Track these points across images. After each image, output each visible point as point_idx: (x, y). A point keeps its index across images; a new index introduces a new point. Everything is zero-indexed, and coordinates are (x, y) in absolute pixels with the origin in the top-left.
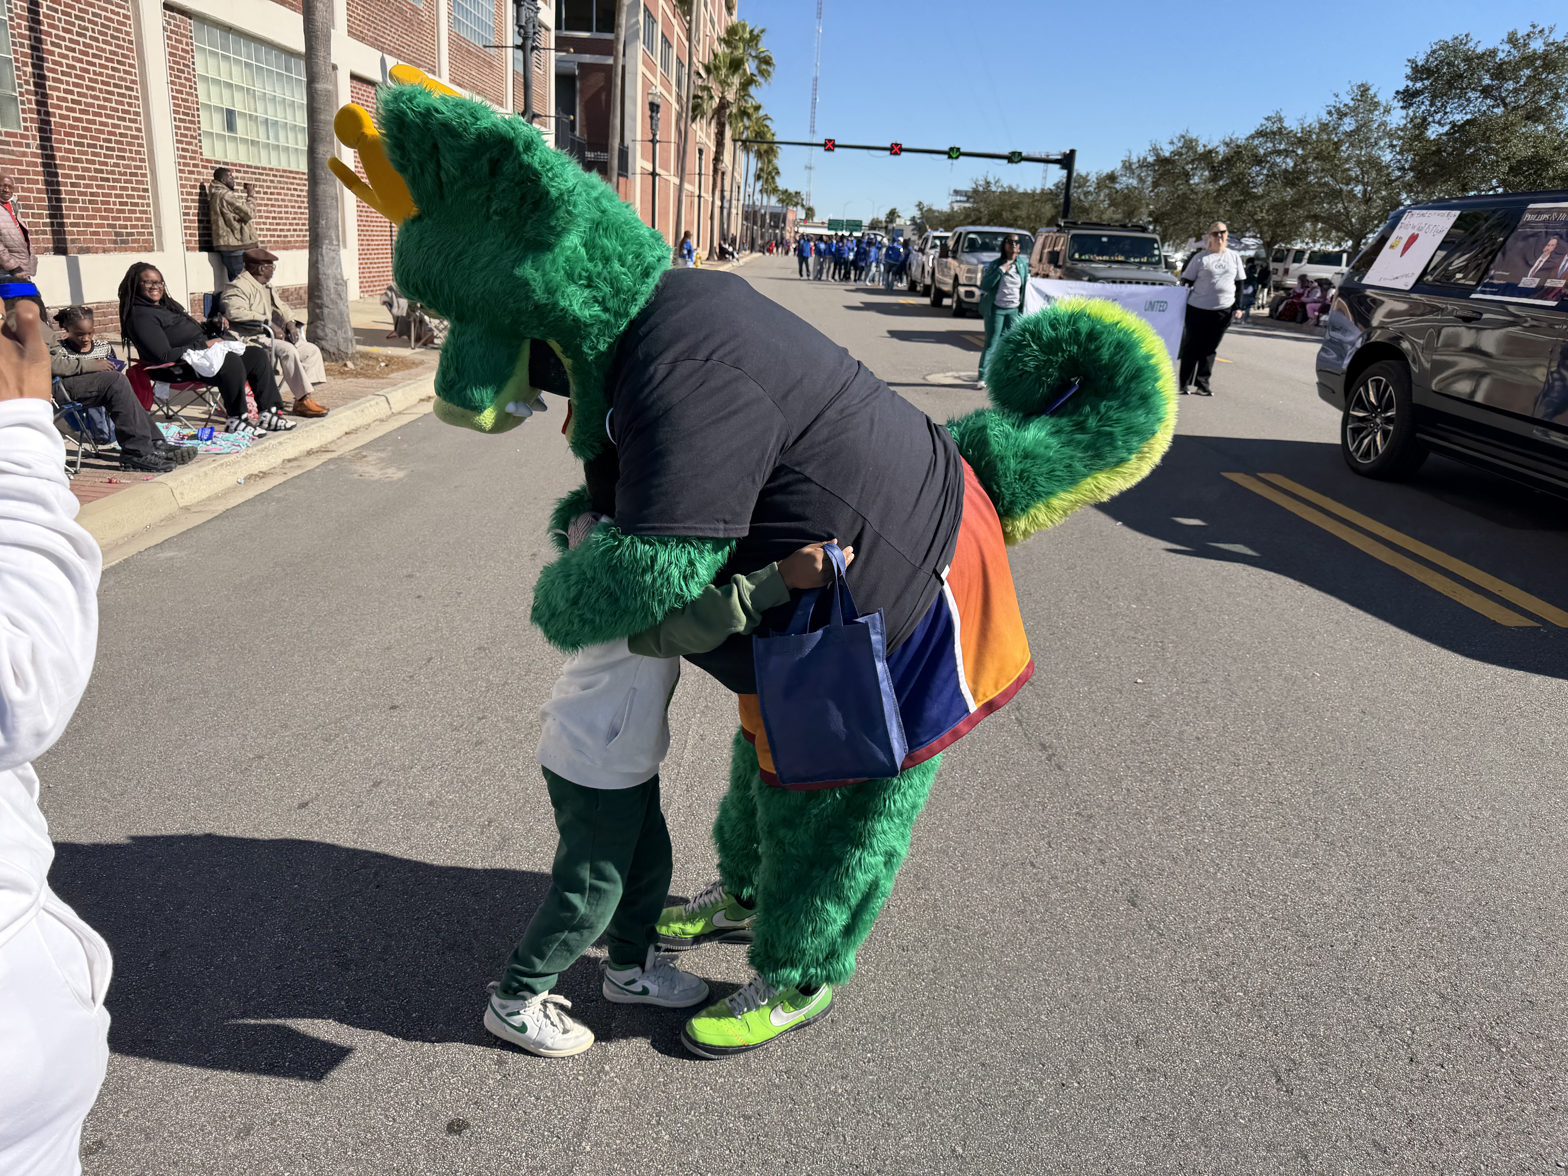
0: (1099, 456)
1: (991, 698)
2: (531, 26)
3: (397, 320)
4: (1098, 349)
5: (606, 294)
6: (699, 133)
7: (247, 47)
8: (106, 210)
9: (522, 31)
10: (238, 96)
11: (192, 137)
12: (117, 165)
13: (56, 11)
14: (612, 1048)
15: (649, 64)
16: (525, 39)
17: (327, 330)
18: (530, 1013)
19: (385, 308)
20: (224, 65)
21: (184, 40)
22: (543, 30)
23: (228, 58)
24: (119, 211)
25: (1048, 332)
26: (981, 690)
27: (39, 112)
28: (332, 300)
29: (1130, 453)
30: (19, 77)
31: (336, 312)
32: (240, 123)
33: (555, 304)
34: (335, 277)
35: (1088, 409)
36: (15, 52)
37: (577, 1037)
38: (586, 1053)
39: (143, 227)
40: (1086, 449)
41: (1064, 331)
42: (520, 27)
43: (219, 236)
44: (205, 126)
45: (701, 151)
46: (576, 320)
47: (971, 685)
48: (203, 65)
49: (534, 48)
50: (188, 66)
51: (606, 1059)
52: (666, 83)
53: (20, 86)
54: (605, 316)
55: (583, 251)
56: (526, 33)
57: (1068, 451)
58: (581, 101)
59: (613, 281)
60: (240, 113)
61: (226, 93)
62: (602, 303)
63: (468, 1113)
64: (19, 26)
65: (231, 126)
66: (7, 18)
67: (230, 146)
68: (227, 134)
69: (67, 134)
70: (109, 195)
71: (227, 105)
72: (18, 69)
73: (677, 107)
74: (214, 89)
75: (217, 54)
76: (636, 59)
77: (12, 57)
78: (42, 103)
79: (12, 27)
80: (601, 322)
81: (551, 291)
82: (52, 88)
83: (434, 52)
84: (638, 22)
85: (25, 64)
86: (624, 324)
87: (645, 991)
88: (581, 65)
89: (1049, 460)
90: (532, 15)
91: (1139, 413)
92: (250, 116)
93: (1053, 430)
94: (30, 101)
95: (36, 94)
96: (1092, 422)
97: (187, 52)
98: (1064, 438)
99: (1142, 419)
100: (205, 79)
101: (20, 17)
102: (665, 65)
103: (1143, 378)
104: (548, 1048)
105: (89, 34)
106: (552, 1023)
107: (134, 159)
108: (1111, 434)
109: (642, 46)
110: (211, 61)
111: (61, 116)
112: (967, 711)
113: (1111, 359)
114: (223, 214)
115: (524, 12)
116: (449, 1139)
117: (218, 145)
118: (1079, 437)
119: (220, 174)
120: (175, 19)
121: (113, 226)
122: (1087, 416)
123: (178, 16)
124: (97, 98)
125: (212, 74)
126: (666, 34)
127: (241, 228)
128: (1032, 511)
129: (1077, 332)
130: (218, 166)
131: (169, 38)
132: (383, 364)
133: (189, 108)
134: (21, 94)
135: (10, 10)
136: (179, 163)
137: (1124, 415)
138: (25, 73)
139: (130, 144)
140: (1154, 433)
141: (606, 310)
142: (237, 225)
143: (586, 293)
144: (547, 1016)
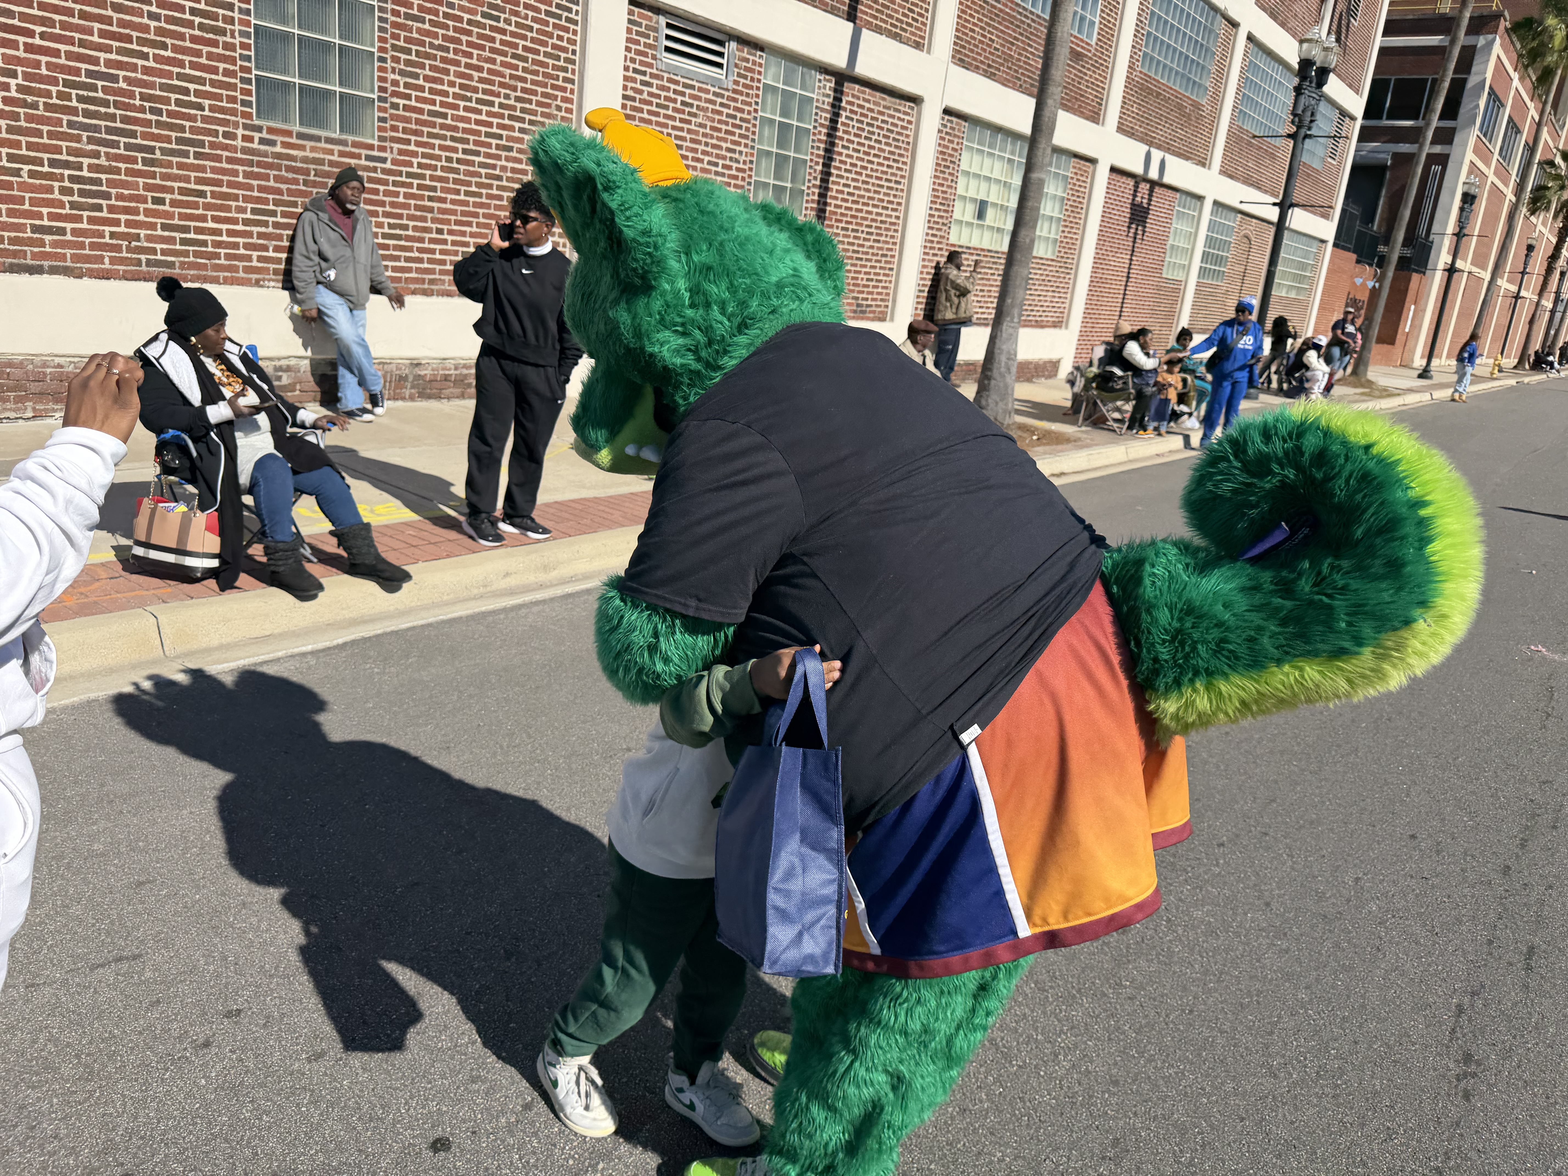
0: (1303, 636)
1: (1055, 927)
2: (1309, 113)
3: (1076, 398)
4: (1328, 479)
5: (699, 342)
6: (1540, 227)
7: (1013, 144)
8: (854, 285)
9: (1297, 119)
10: (994, 188)
11: (943, 224)
12: (872, 247)
13: (852, 119)
14: (624, 1147)
15: (1483, 153)
16: (1299, 127)
17: (990, 401)
18: (565, 1072)
19: (1068, 386)
20: (987, 161)
21: (956, 140)
22: (1347, 120)
23: (993, 155)
24: (865, 286)
25: (1257, 444)
26: (1038, 912)
27: (819, 202)
28: (1000, 373)
29: (1360, 645)
30: (810, 174)
31: (1001, 385)
32: (990, 213)
33: (642, 349)
34: (1009, 353)
35: (1307, 565)
36: (812, 154)
37: (595, 1119)
38: (598, 1140)
39: (882, 300)
40: (1284, 623)
41: (1278, 447)
42: (1295, 115)
43: (939, 311)
44: (957, 215)
45: (1530, 248)
46: (665, 368)
47: (1025, 900)
48: (968, 161)
49: (1307, 136)
50: (954, 163)
51: (607, 1156)
52: (1502, 173)
53: (809, 181)
54: (698, 366)
55: (687, 295)
56: (1300, 121)
57: (1256, 619)
58: (1387, 192)
59: (707, 330)
60: (995, 205)
61: (984, 185)
62: (695, 351)
63: (460, 1138)
64: (820, 132)
65: (981, 215)
66: (811, 127)
67: (976, 232)
68: (976, 222)
69: (837, 221)
70: (860, 272)
71: (982, 196)
72: (811, 167)
73: (1514, 199)
74: (973, 183)
75: (983, 151)
76: (1465, 145)
77: (808, 158)
78: (822, 196)
79: (814, 134)
80: (691, 371)
81: (638, 334)
82: (834, 183)
83: (1208, 146)
84: (1478, 106)
85: (817, 163)
86: (717, 377)
87: (692, 1107)
88: (1396, 156)
89: (1220, 624)
90: (1313, 102)
91: (1384, 585)
92: (1002, 206)
93: (1249, 584)
94: (814, 193)
95: (820, 187)
96: (1305, 586)
97: (956, 150)
98: (1258, 598)
99: (1386, 596)
100: (967, 173)
101: (822, 125)
102: (1506, 153)
103: (1398, 534)
104: (565, 1115)
105: (874, 137)
106: (579, 1093)
107: (887, 242)
108: (1330, 607)
109: (1477, 132)
110: (977, 158)
111: (836, 206)
112: (1014, 932)
113: (1351, 496)
114: (946, 291)
115: (1303, 100)
116: (424, 1152)
117: (966, 231)
118: (1277, 601)
119: (953, 257)
120: (951, 122)
121: (857, 298)
122: (1300, 575)
123: (954, 119)
124: (868, 190)
125: (975, 169)
126: (1516, 119)
127: (959, 303)
128: (1188, 692)
129: (1299, 450)
130: (953, 249)
131: (942, 138)
132: (1035, 438)
133: (946, 199)
134: (809, 188)
135: (816, 121)
136: (925, 247)
137: (1354, 584)
138: (815, 171)
139: (887, 229)
140: (1408, 622)
141: (699, 359)
142: (956, 300)
143: (681, 341)
144: (578, 1083)
